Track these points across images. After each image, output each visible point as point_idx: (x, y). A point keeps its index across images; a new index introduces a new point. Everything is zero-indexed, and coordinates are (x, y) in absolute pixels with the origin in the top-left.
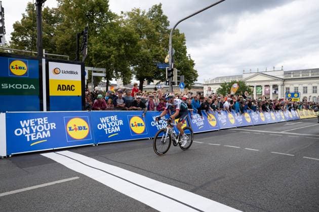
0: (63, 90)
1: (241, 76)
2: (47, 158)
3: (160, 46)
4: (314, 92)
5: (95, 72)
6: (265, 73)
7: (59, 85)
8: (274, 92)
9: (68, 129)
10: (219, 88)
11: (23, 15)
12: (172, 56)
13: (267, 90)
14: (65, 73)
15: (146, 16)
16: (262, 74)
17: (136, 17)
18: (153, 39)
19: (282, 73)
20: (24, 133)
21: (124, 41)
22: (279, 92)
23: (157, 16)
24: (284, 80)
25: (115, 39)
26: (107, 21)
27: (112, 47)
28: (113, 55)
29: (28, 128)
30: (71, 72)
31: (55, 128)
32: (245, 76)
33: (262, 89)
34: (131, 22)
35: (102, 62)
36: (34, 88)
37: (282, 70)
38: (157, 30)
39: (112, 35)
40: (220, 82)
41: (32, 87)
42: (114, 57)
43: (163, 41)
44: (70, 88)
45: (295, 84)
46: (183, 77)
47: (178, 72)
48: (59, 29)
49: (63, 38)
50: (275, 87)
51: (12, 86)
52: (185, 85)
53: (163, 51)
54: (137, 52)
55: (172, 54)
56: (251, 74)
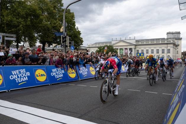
1: (111, 43)
3: (57, 20)
4: (152, 53)
5: (7, 37)
6: (125, 41)
8: (130, 53)
10: (97, 50)
12: (66, 28)
13: (126, 51)
16: (123, 41)
18: (51, 15)
19: (135, 41)
21: (30, 15)
22: (133, 53)
24: (136, 45)
25: (23, 13)
27: (20, 19)
28: (21, 25)
32: (113, 42)
33: (123, 51)
35: (13, 29)
37: (135, 39)
38: (54, 9)
40: (97, 46)
43: (59, 17)
45: (142, 48)
46: (73, 42)
47: (69, 39)
50: (131, 49)
52: (74, 48)
53: (59, 24)
54: (40, 23)
55: (65, 26)
56: (117, 41)
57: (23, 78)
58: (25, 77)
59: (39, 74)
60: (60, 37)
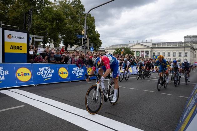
0: (14, 49)
1: (128, 45)
2: (2, 93)
3: (79, 24)
4: (168, 56)
5: (36, 38)
7: (12, 46)
8: (146, 55)
9: (17, 75)
10: (115, 52)
12: (87, 31)
13: (142, 53)
14: (16, 38)
15: (70, 4)
16: (140, 44)
17: (64, 4)
18: (74, 19)
21: (56, 19)
22: (149, 55)
23: (78, 5)
24: (152, 48)
25: (50, 17)
26: (44, 6)
27: (47, 23)
28: (48, 28)
30: (20, 38)
31: (8, 74)
32: (130, 45)
33: (139, 53)
34: (61, 8)
35: (41, 32)
37: (151, 42)
38: (77, 14)
39: (48, 15)
40: (115, 48)
42: (49, 29)
43: (80, 21)
44: (19, 48)
46: (92, 44)
47: (90, 41)
49: (14, 14)
50: (147, 52)
52: (94, 49)
53: (81, 27)
54: (64, 27)
55: (86, 29)
56: (134, 44)
57: (48, 74)
58: (50, 74)
59: (62, 71)
60: (81, 39)
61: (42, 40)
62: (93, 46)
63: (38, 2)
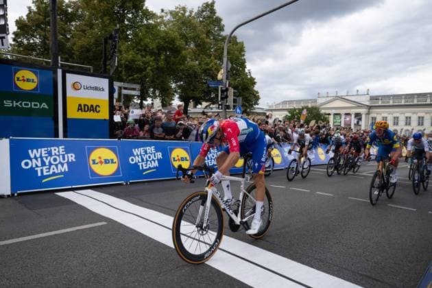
0: (85, 111)
1: (315, 101)
2: (63, 197)
3: (212, 58)
4: (406, 124)
5: (125, 88)
6: (346, 98)
7: (80, 105)
8: (356, 122)
9: (91, 162)
10: (287, 116)
11: (29, 8)
12: (228, 72)
13: (348, 119)
14: (87, 88)
15: (194, 17)
16: (342, 98)
17: (180, 18)
18: (202, 48)
19: (368, 98)
20: (34, 166)
21: (165, 49)
22: (363, 123)
23: (209, 17)
24: (370, 107)
25: (153, 46)
26: (142, 22)
27: (147, 57)
28: (149, 68)
29: (39, 159)
30: (96, 89)
31: (74, 160)
32: (320, 101)
33: (341, 118)
34: (174, 25)
35: (135, 76)
36: (46, 107)
37: (368, 94)
38: (208, 36)
39: (149, 40)
40: (287, 107)
41: (44, 105)
42: (151, 70)
43: (215, 51)
44: (93, 109)
45: (384, 112)
46: (240, 100)
47: (234, 93)
48: (78, 29)
49: (84, 42)
50: (358, 116)
51: (18, 104)
52: (242, 110)
53: (216, 64)
54: (181, 64)
55: (227, 68)
56: (328, 99)
60: (216, 90)
61: (137, 93)
62: (241, 104)
63: (130, 16)
